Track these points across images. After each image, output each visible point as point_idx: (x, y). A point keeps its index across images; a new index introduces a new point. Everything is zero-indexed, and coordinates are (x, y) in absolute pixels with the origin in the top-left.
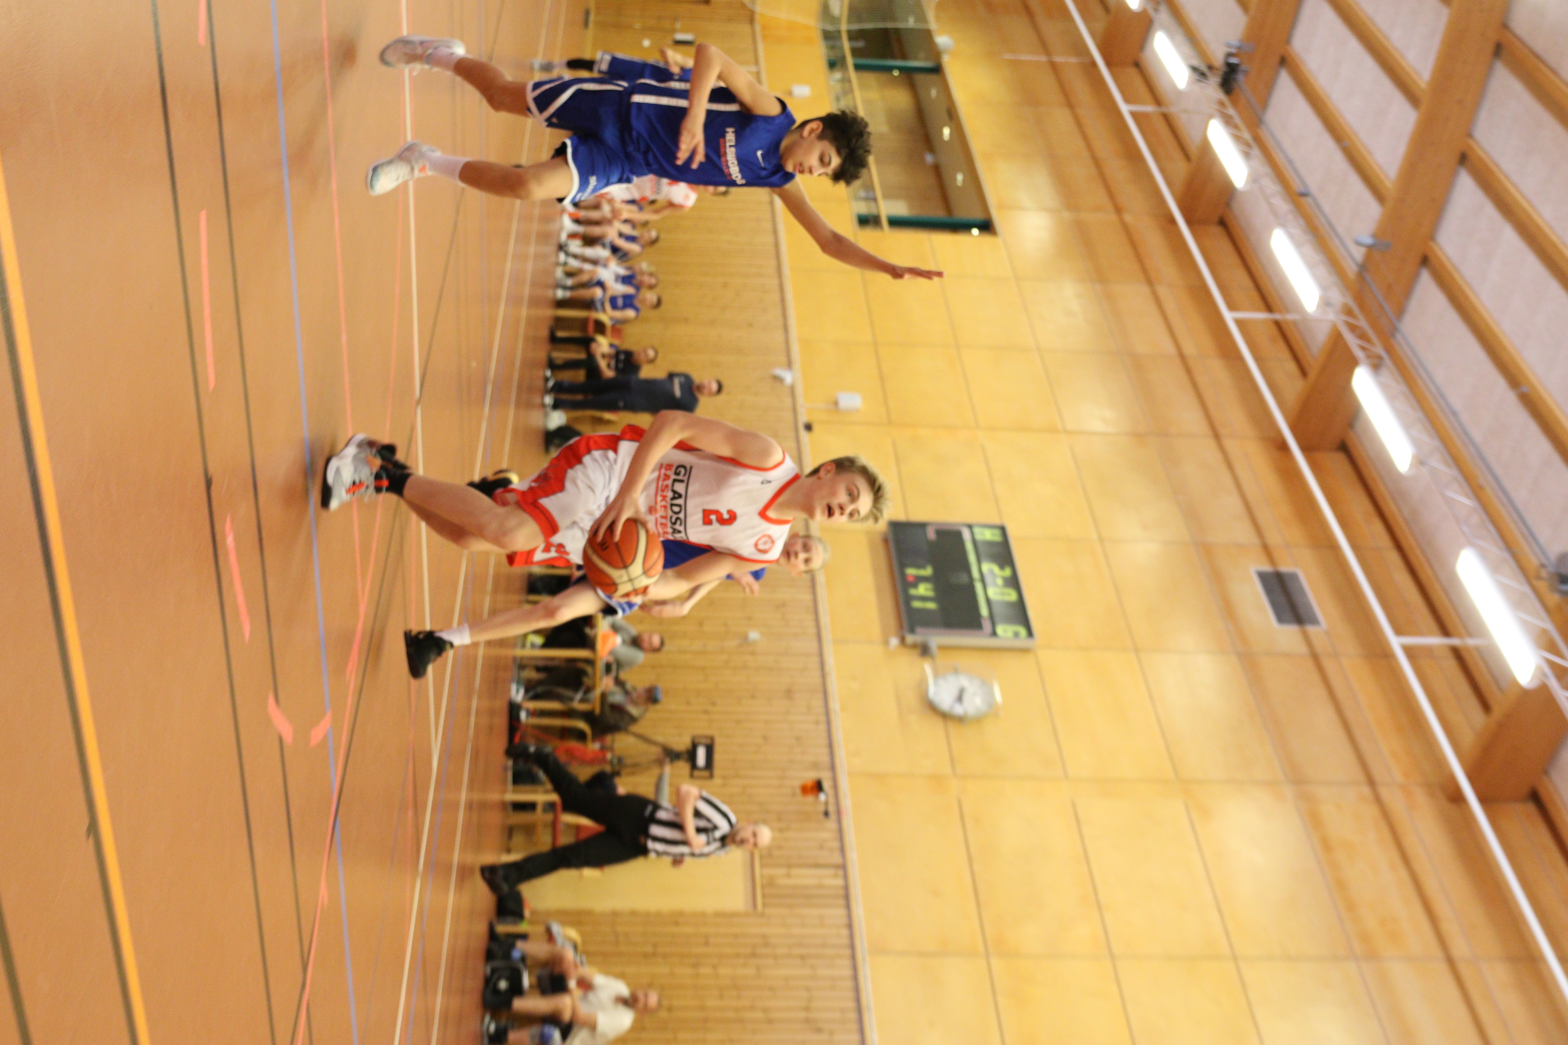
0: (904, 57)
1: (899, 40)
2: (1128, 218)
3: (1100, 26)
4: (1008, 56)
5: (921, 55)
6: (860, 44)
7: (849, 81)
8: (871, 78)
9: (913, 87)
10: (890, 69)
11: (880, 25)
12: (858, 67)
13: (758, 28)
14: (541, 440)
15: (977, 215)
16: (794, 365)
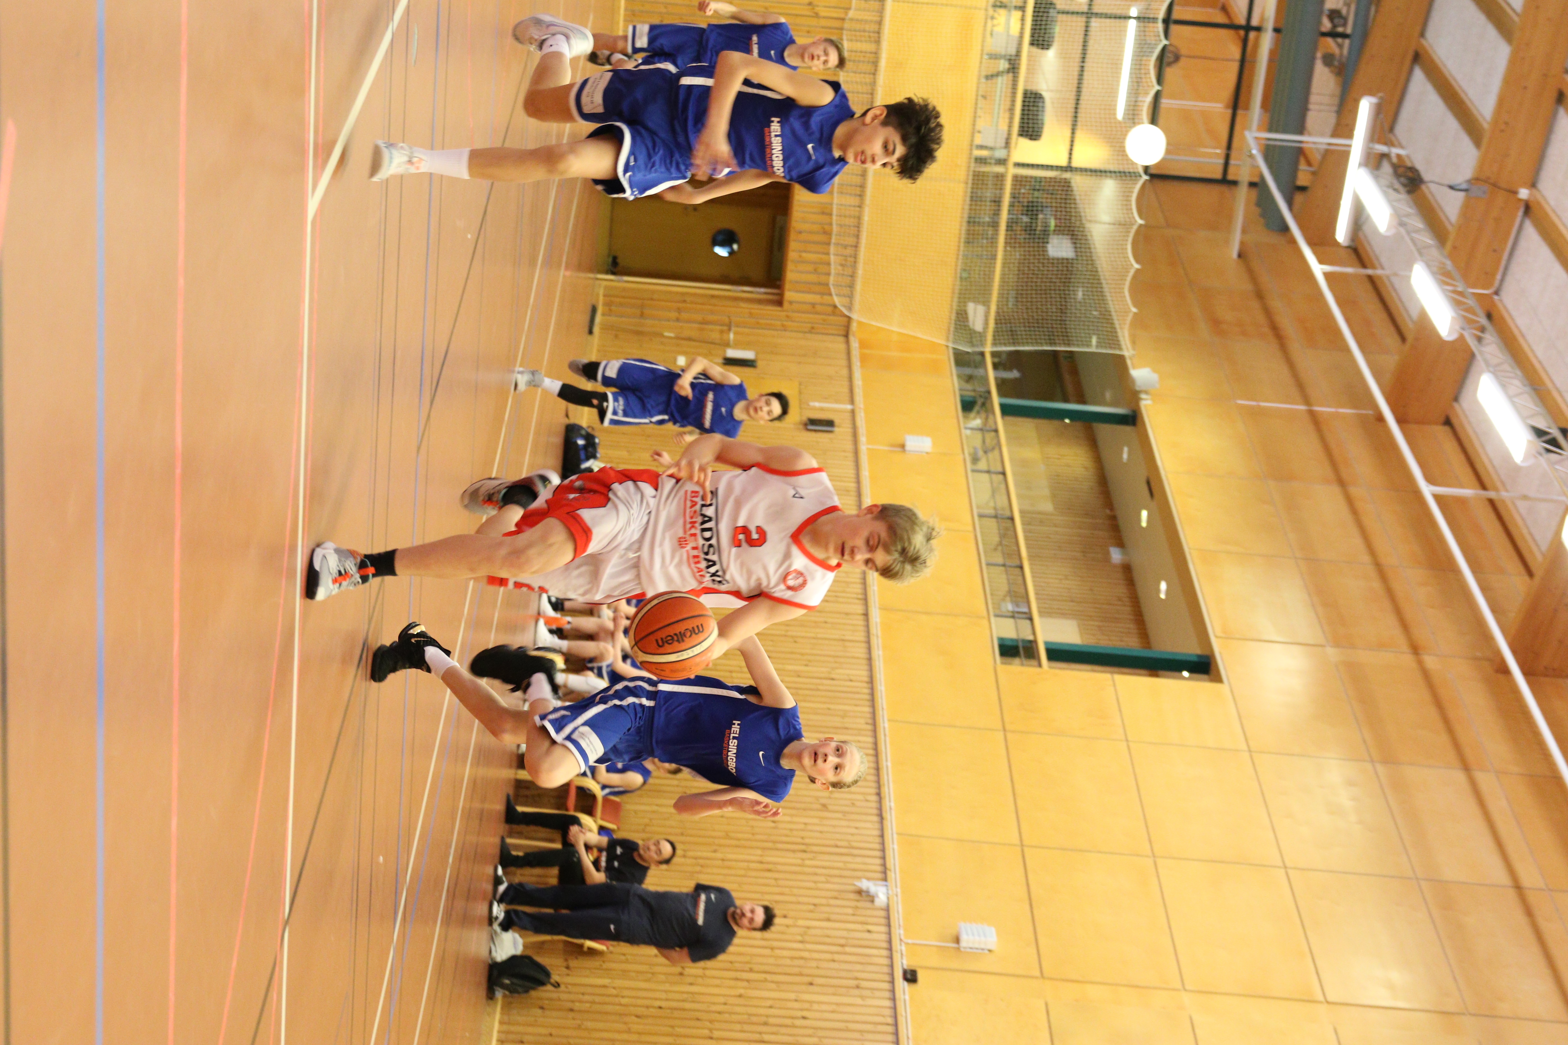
0: (1081, 399)
1: (1075, 371)
2: (1430, 662)
3: (1391, 361)
4: (1242, 402)
5: (1108, 395)
6: (1015, 374)
7: (996, 431)
8: (1027, 426)
9: (1093, 443)
10: (1059, 415)
11: (1046, 347)
12: (1006, 410)
13: (854, 344)
14: (482, 977)
15: (1190, 649)
16: (891, 875)
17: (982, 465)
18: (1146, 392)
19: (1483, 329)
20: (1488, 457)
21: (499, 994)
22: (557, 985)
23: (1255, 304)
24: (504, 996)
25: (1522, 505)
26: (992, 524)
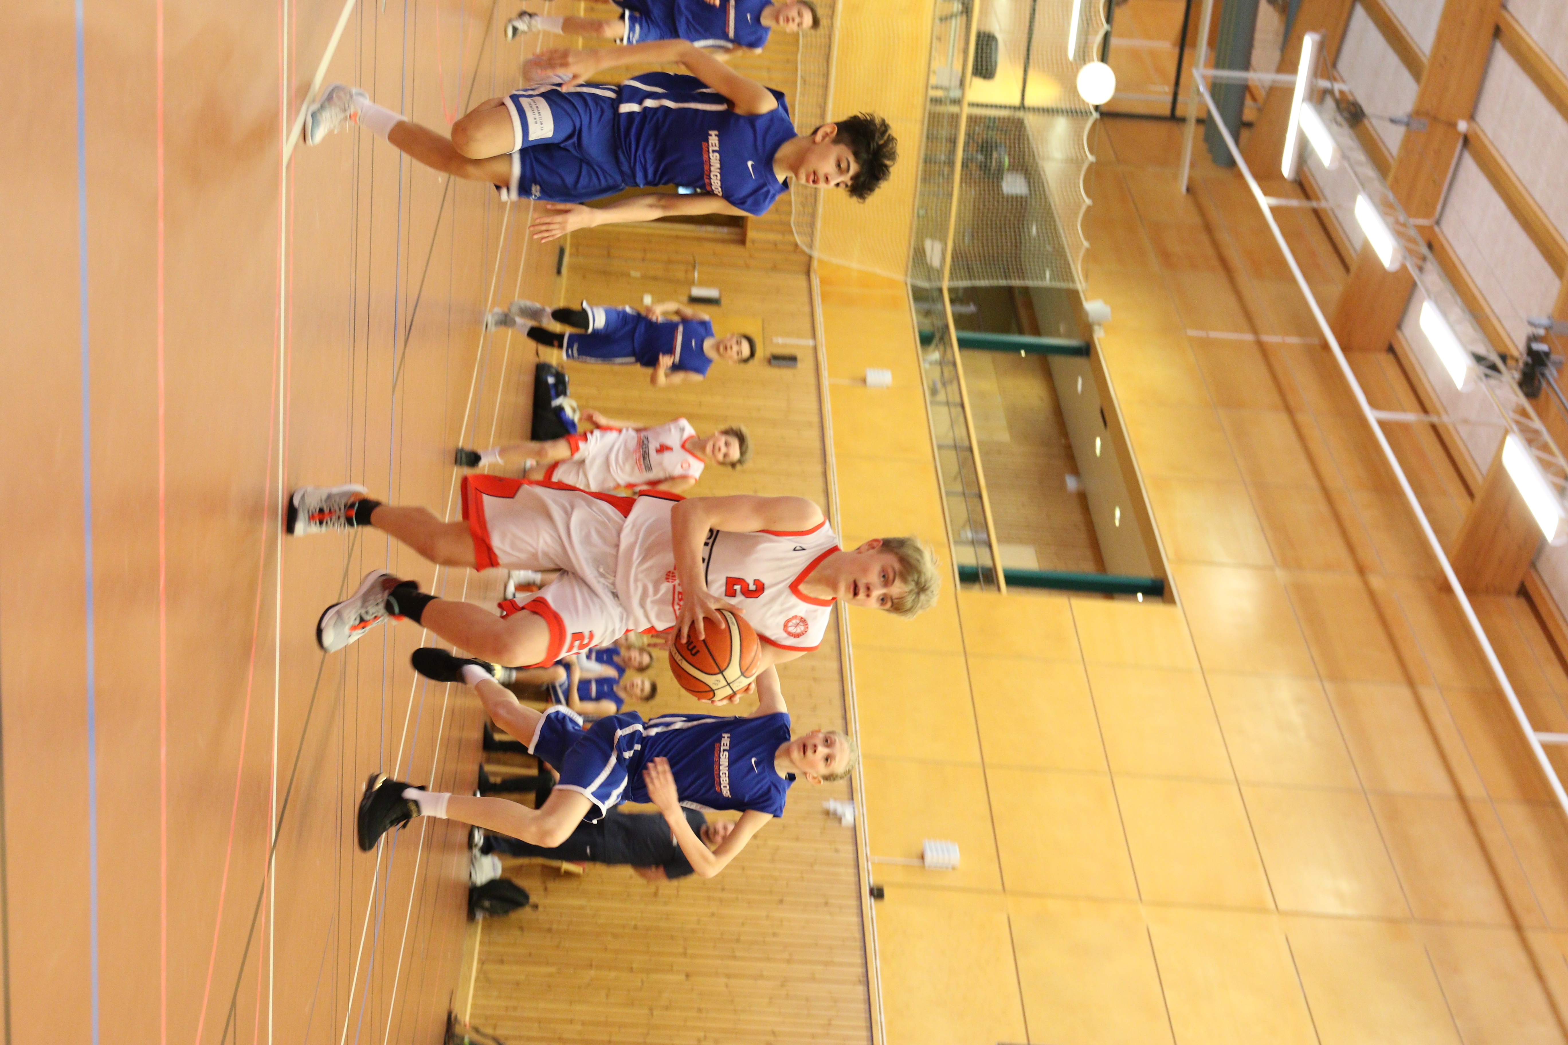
0: (1037, 332)
1: (1029, 305)
2: (1376, 582)
3: (1335, 290)
4: (1192, 333)
5: (1062, 328)
6: (971, 308)
7: (954, 364)
8: (984, 359)
9: (1048, 375)
10: (1015, 348)
11: (1003, 282)
12: (964, 344)
13: (816, 281)
14: (462, 900)
15: (1145, 573)
16: (857, 796)
17: (941, 397)
18: (1099, 324)
19: (1424, 259)
20: (1430, 382)
21: (480, 916)
22: (536, 907)
23: (1204, 238)
24: (484, 919)
25: (1463, 430)
26: (952, 454)
